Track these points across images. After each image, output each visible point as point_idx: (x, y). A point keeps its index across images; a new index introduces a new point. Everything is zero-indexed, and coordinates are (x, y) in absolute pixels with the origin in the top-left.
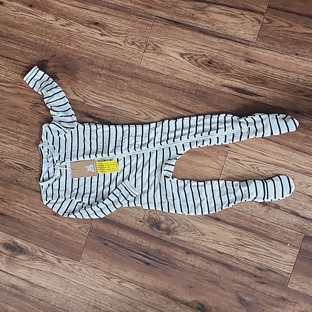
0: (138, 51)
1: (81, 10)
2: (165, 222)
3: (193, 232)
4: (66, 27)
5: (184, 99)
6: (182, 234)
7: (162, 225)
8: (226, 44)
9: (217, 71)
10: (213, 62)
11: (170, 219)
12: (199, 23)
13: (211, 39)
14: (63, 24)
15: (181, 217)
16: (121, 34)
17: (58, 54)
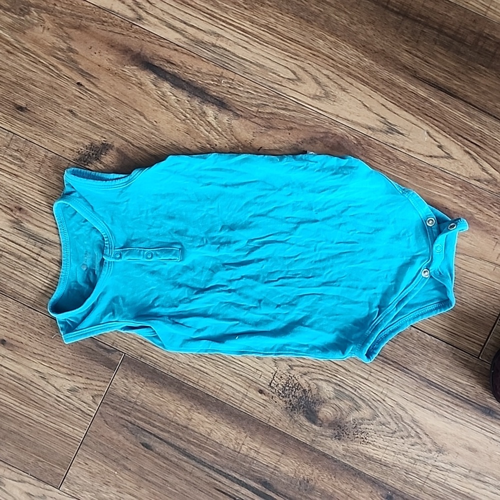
2: (332, 401)
3: (413, 440)
5: (439, 55)
6: (380, 442)
7: (323, 409)
11: (348, 396)
15: (381, 392)
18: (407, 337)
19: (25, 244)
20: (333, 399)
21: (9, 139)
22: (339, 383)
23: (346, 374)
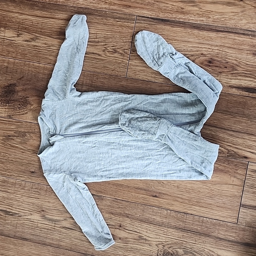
0: (122, 60)
1: (46, 20)
4: (32, 43)
8: (226, 38)
9: (220, 70)
10: (214, 61)
11: (189, 252)
12: (191, 17)
13: (208, 34)
14: (28, 39)
15: (202, 247)
16: (98, 42)
17: (27, 75)
18: (206, 223)
19: (48, 223)
20: (184, 255)
21: (32, 185)
22: (184, 248)
23: (186, 243)
